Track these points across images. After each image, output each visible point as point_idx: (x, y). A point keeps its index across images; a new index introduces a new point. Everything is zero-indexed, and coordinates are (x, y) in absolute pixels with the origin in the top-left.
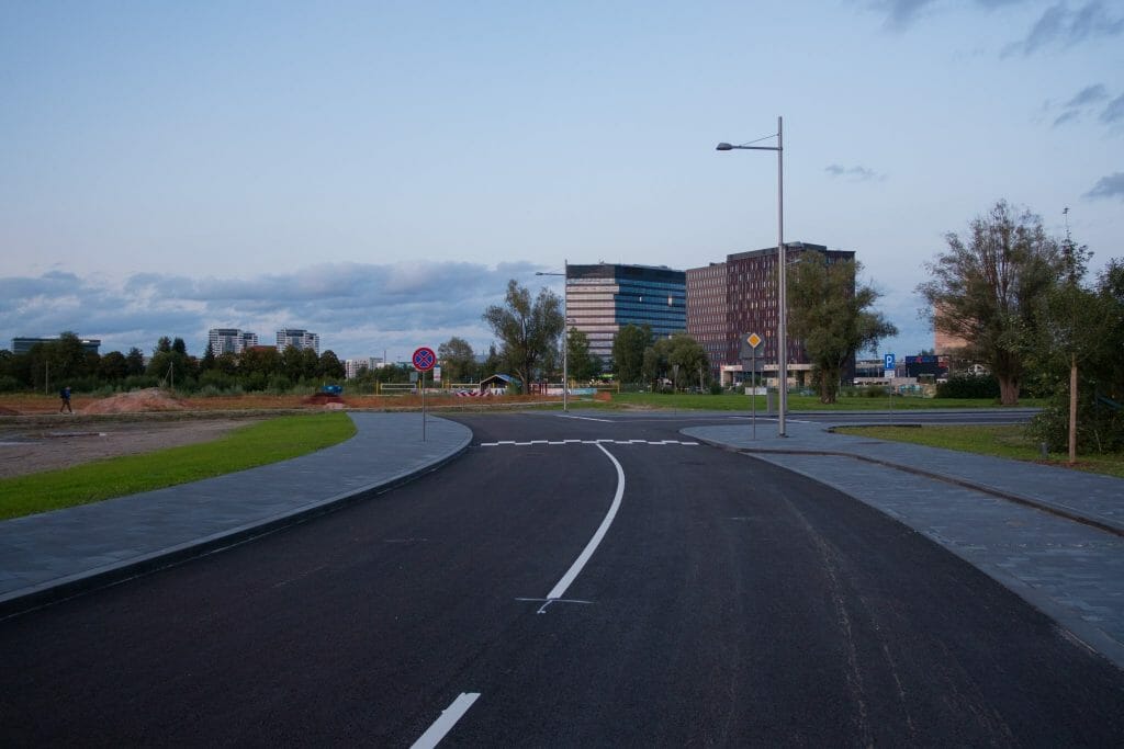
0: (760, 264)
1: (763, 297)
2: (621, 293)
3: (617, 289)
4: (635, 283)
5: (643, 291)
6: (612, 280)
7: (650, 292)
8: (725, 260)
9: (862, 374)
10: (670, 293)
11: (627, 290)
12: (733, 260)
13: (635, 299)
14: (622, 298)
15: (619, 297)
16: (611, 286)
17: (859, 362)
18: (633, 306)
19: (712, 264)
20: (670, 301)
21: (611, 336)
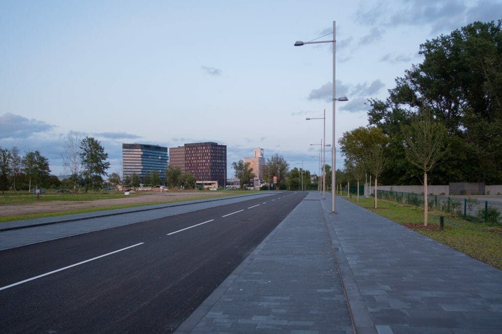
0: (197, 148)
1: (198, 159)
2: (143, 155)
3: (142, 153)
4: (148, 151)
5: (151, 154)
6: (140, 150)
7: (153, 154)
8: (184, 145)
9: (229, 184)
10: (160, 155)
11: (146, 153)
12: (187, 146)
13: (148, 157)
14: (144, 156)
15: (143, 156)
16: (139, 152)
17: (228, 180)
18: (147, 159)
19: (179, 147)
20: (160, 158)
21: (140, 170)
